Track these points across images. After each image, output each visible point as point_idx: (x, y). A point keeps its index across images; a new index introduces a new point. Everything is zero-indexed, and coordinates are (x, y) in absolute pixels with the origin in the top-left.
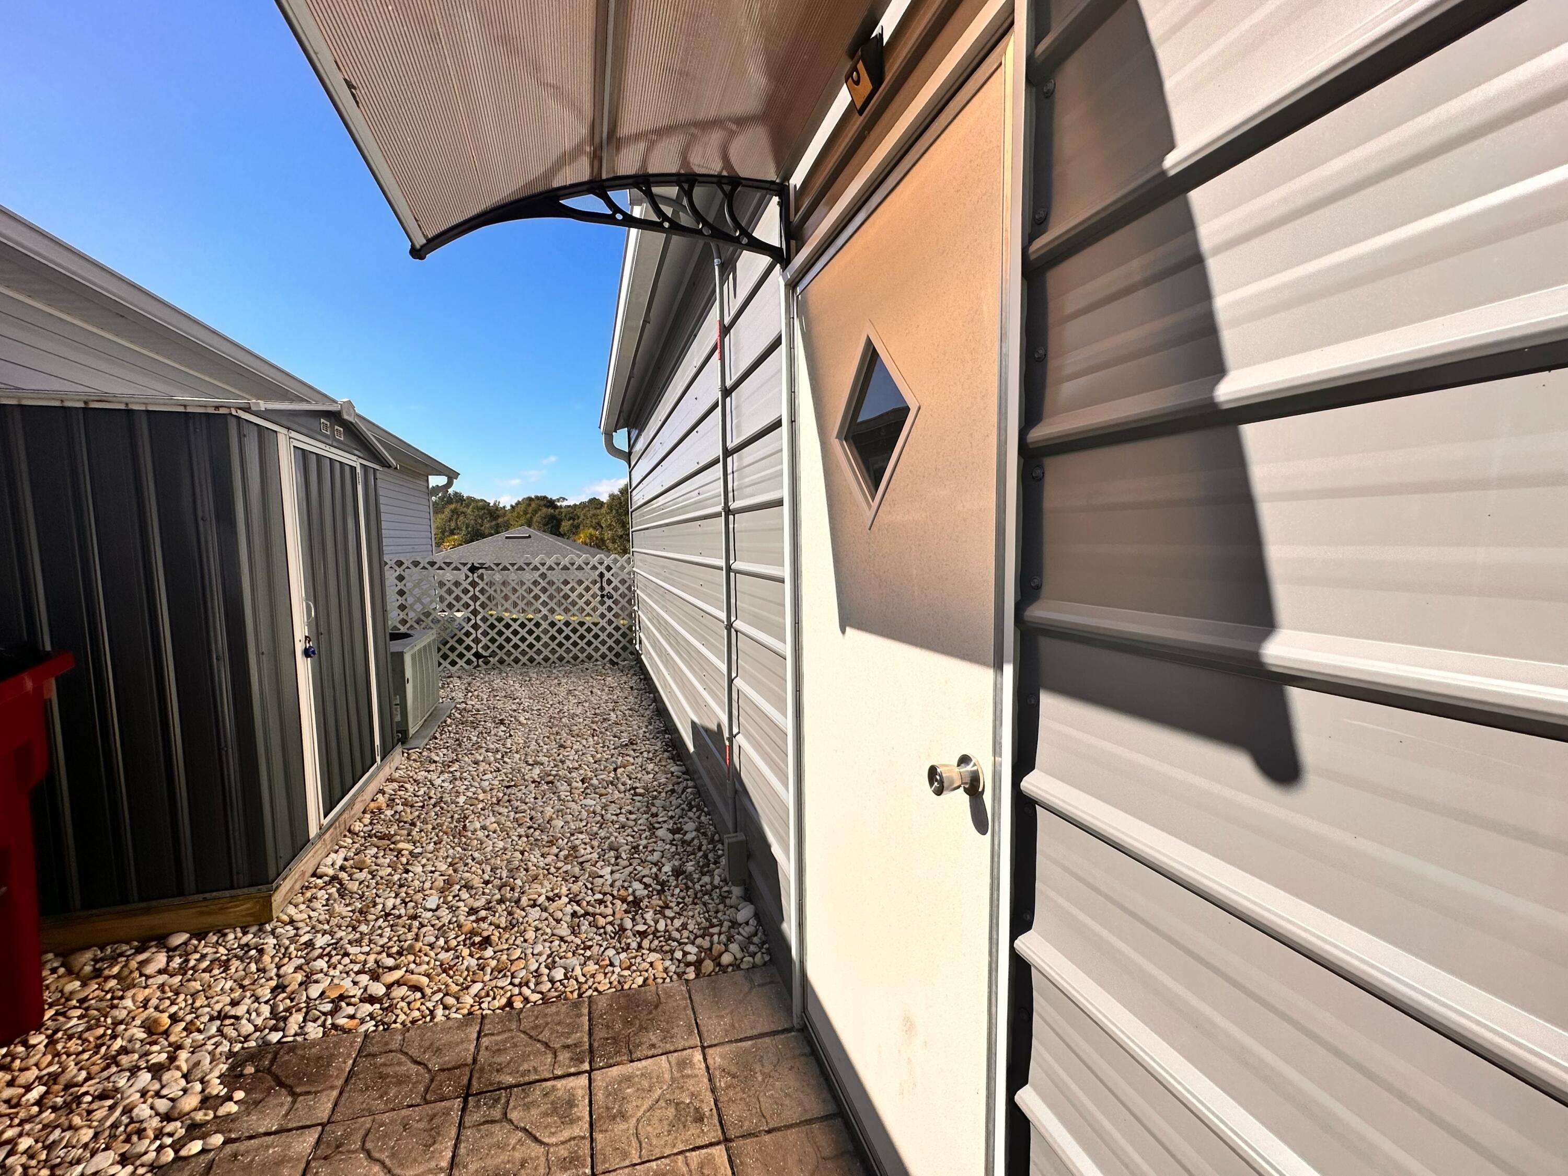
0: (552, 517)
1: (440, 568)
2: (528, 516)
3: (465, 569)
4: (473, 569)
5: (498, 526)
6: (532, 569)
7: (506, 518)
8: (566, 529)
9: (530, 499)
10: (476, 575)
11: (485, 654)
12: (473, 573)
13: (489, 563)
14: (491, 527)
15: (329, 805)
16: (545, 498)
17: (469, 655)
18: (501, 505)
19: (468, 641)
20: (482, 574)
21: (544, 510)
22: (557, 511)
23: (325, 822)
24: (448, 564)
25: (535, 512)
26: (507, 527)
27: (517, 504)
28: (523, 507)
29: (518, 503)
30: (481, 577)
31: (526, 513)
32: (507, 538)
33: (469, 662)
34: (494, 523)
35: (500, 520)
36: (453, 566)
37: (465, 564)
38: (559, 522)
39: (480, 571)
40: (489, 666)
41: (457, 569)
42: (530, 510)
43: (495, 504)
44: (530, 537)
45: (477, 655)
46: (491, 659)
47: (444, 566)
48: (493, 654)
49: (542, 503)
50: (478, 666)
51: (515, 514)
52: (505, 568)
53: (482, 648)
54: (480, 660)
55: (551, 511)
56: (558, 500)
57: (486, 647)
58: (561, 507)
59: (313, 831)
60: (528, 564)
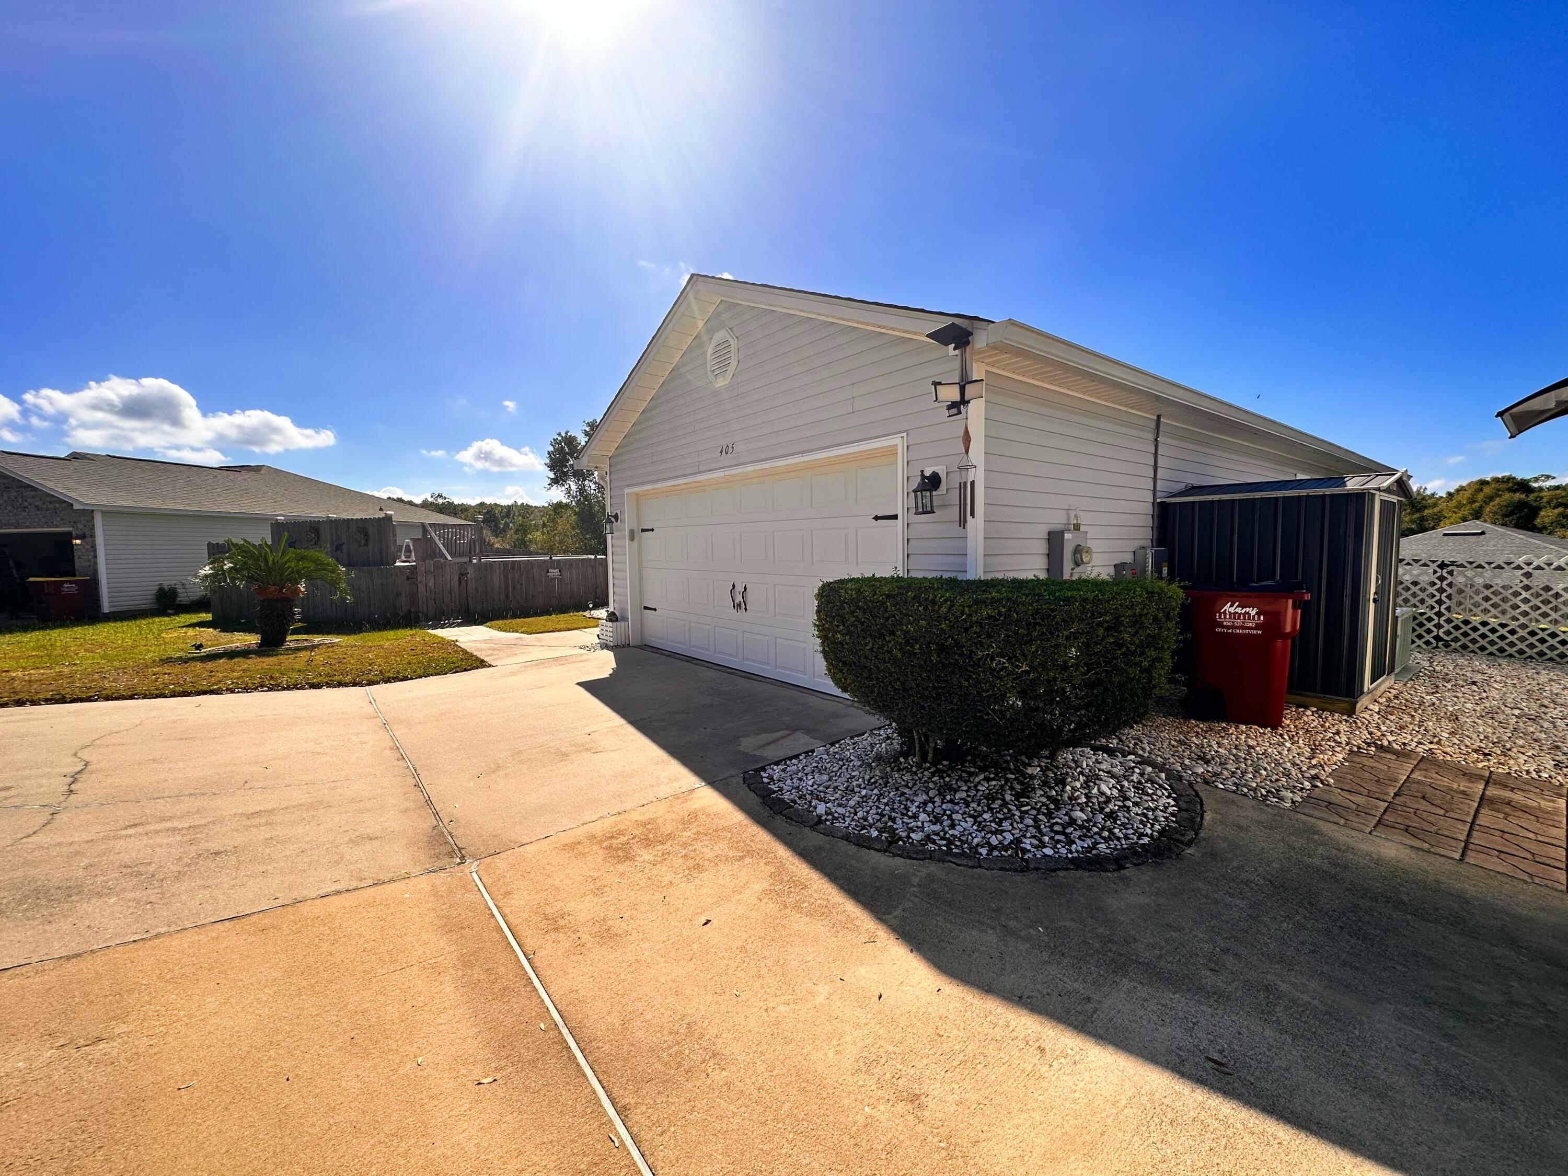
0: (1522, 505)
1: (1408, 564)
2: (1477, 504)
3: (1434, 566)
4: (1442, 566)
5: (1422, 519)
6: (1514, 568)
7: (1436, 510)
8: (1547, 520)
9: (1483, 483)
10: (1445, 571)
11: (1446, 638)
12: (1442, 569)
13: (1461, 559)
14: (1412, 521)
15: (1373, 681)
16: (1509, 479)
17: (1428, 637)
18: (1428, 492)
19: (1429, 625)
20: (1452, 571)
21: (1507, 496)
22: (1532, 497)
23: (1371, 687)
24: (1416, 561)
25: (1491, 498)
26: (1438, 520)
27: (1458, 491)
28: (1467, 494)
29: (1461, 490)
30: (1451, 573)
31: (1472, 501)
32: (1445, 535)
33: (1428, 643)
34: (1416, 516)
35: (1426, 512)
36: (1421, 563)
37: (1434, 562)
38: (1534, 511)
39: (1450, 568)
40: (1449, 649)
41: (1425, 565)
42: (1480, 496)
43: (1418, 491)
44: (1483, 533)
45: (1437, 638)
46: (1453, 644)
47: (1412, 562)
48: (1456, 640)
49: (1504, 486)
50: (1437, 647)
51: (1454, 503)
52: (1480, 566)
53: (1444, 633)
54: (1440, 644)
55: (1519, 496)
56: (1536, 480)
57: (1448, 633)
58: (1541, 489)
59: (1366, 690)
60: (1509, 564)
